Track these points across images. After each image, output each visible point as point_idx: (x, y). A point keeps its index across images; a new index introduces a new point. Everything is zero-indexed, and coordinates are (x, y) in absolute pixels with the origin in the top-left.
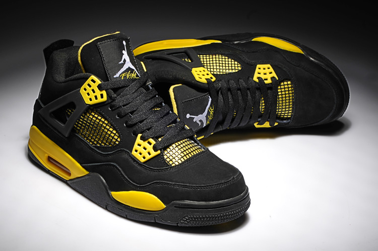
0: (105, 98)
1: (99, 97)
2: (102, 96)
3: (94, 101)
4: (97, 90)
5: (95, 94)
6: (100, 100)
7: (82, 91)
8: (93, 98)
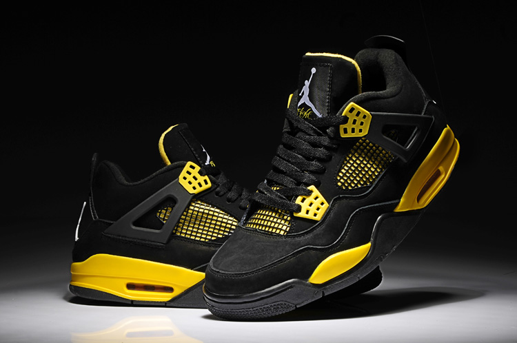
0: (210, 184)
1: (203, 183)
2: (205, 181)
3: (199, 190)
4: (198, 176)
5: (198, 181)
6: (205, 187)
7: (181, 181)
8: (197, 186)
